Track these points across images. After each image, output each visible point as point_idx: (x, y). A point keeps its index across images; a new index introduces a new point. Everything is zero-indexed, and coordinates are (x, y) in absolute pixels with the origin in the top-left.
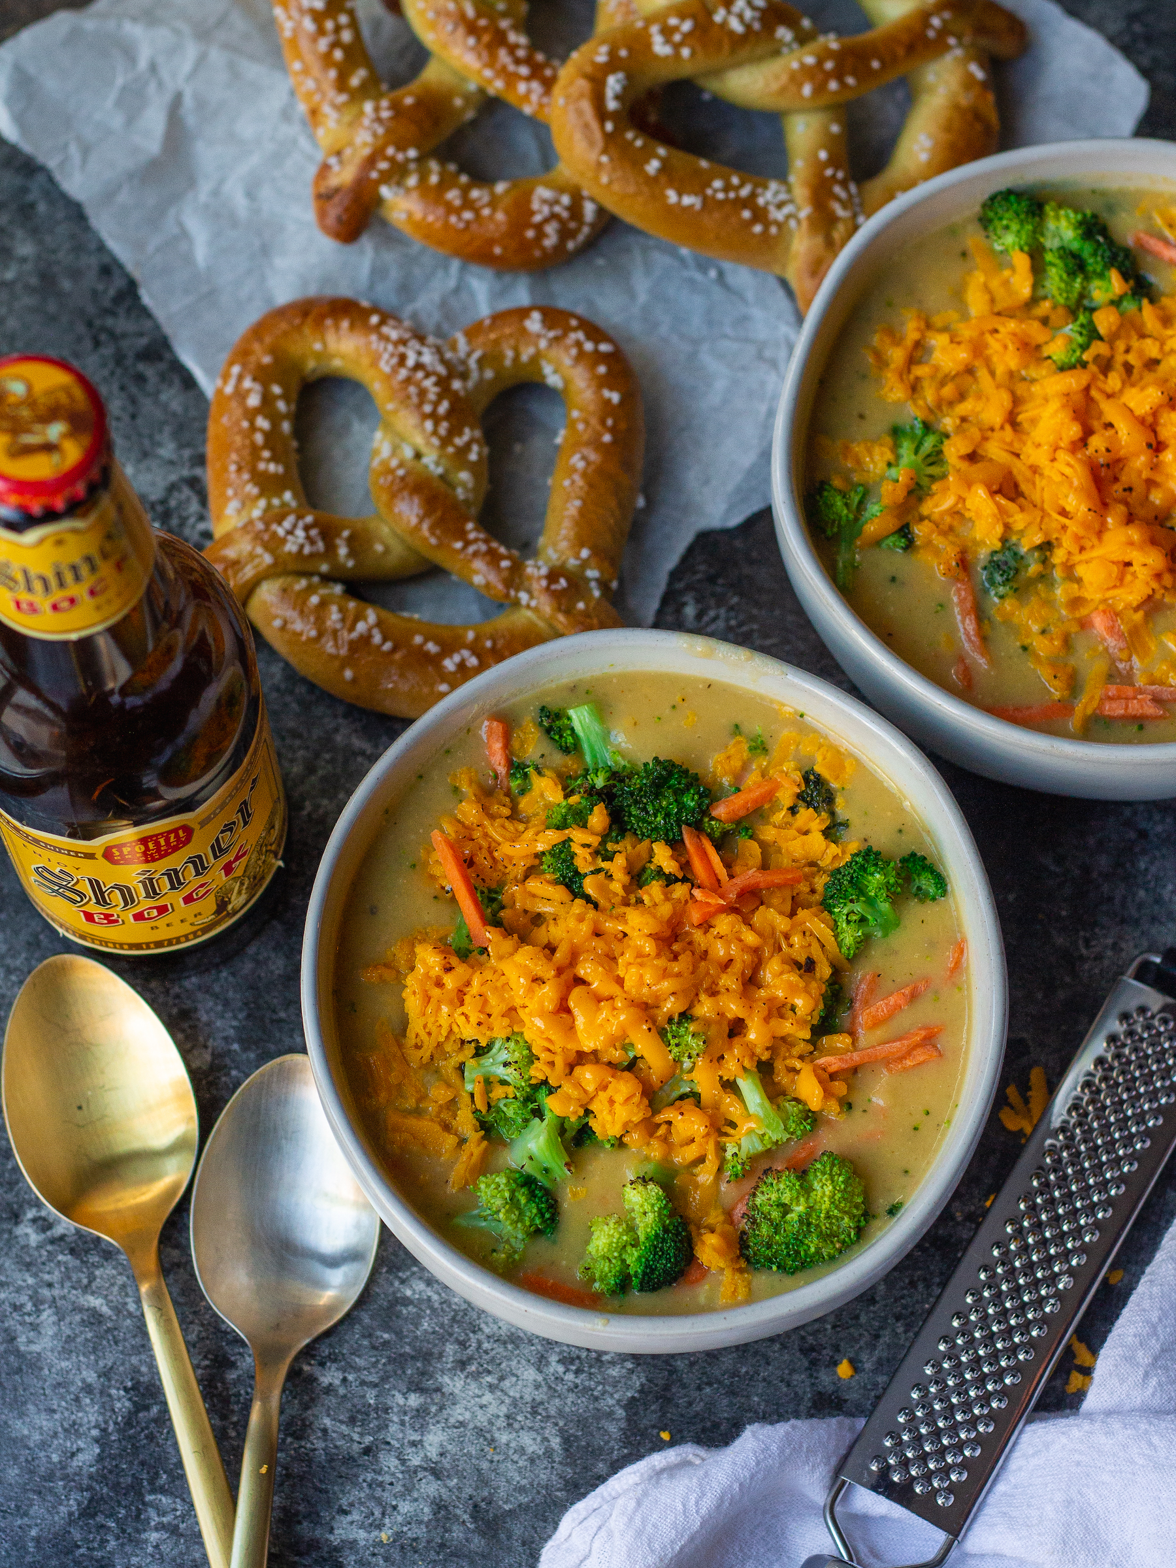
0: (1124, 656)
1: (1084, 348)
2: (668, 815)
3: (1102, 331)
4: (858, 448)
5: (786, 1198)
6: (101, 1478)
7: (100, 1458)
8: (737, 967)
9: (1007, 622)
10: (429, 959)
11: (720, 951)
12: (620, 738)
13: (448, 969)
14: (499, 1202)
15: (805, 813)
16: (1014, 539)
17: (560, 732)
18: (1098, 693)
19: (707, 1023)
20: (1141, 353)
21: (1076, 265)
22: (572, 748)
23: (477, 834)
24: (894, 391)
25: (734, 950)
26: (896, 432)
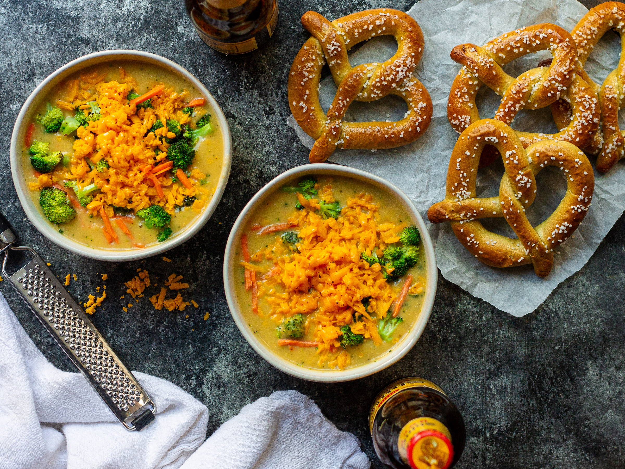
0: (267, 277)
1: (367, 261)
2: (175, 156)
3: (373, 266)
4: (330, 191)
5: (56, 199)
6: (51, 10)
7: (57, 9)
8: (126, 180)
9: (275, 241)
10: (122, 88)
11: (131, 174)
12: (202, 140)
13: (119, 94)
14: (51, 115)
15: (182, 198)
16: (301, 241)
17: (204, 121)
18: (252, 269)
19: (107, 172)
20: (368, 279)
21: (396, 257)
22: (198, 126)
23: (167, 98)
24: (350, 201)
25: (131, 179)
26: (337, 203)
